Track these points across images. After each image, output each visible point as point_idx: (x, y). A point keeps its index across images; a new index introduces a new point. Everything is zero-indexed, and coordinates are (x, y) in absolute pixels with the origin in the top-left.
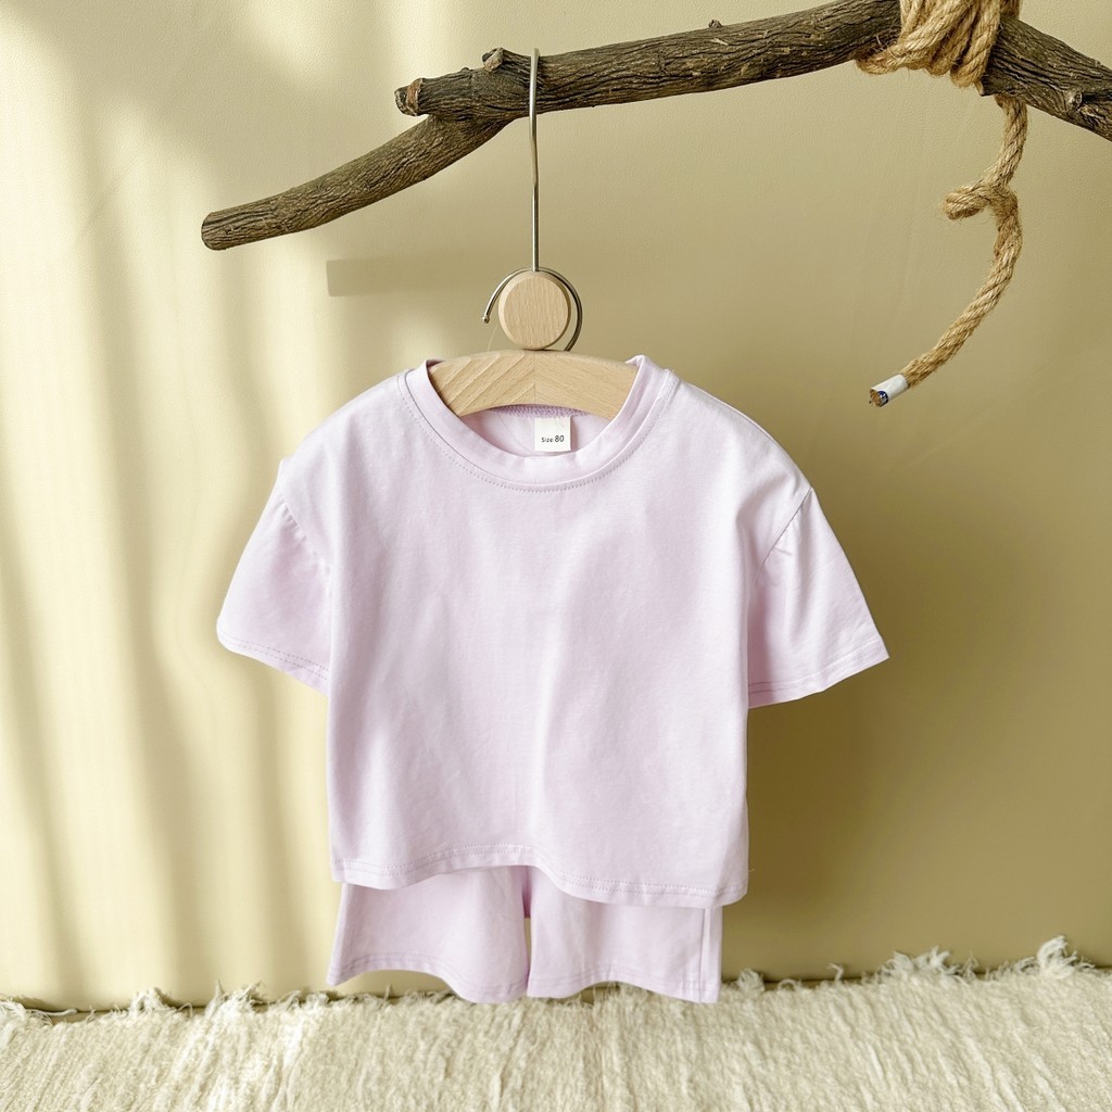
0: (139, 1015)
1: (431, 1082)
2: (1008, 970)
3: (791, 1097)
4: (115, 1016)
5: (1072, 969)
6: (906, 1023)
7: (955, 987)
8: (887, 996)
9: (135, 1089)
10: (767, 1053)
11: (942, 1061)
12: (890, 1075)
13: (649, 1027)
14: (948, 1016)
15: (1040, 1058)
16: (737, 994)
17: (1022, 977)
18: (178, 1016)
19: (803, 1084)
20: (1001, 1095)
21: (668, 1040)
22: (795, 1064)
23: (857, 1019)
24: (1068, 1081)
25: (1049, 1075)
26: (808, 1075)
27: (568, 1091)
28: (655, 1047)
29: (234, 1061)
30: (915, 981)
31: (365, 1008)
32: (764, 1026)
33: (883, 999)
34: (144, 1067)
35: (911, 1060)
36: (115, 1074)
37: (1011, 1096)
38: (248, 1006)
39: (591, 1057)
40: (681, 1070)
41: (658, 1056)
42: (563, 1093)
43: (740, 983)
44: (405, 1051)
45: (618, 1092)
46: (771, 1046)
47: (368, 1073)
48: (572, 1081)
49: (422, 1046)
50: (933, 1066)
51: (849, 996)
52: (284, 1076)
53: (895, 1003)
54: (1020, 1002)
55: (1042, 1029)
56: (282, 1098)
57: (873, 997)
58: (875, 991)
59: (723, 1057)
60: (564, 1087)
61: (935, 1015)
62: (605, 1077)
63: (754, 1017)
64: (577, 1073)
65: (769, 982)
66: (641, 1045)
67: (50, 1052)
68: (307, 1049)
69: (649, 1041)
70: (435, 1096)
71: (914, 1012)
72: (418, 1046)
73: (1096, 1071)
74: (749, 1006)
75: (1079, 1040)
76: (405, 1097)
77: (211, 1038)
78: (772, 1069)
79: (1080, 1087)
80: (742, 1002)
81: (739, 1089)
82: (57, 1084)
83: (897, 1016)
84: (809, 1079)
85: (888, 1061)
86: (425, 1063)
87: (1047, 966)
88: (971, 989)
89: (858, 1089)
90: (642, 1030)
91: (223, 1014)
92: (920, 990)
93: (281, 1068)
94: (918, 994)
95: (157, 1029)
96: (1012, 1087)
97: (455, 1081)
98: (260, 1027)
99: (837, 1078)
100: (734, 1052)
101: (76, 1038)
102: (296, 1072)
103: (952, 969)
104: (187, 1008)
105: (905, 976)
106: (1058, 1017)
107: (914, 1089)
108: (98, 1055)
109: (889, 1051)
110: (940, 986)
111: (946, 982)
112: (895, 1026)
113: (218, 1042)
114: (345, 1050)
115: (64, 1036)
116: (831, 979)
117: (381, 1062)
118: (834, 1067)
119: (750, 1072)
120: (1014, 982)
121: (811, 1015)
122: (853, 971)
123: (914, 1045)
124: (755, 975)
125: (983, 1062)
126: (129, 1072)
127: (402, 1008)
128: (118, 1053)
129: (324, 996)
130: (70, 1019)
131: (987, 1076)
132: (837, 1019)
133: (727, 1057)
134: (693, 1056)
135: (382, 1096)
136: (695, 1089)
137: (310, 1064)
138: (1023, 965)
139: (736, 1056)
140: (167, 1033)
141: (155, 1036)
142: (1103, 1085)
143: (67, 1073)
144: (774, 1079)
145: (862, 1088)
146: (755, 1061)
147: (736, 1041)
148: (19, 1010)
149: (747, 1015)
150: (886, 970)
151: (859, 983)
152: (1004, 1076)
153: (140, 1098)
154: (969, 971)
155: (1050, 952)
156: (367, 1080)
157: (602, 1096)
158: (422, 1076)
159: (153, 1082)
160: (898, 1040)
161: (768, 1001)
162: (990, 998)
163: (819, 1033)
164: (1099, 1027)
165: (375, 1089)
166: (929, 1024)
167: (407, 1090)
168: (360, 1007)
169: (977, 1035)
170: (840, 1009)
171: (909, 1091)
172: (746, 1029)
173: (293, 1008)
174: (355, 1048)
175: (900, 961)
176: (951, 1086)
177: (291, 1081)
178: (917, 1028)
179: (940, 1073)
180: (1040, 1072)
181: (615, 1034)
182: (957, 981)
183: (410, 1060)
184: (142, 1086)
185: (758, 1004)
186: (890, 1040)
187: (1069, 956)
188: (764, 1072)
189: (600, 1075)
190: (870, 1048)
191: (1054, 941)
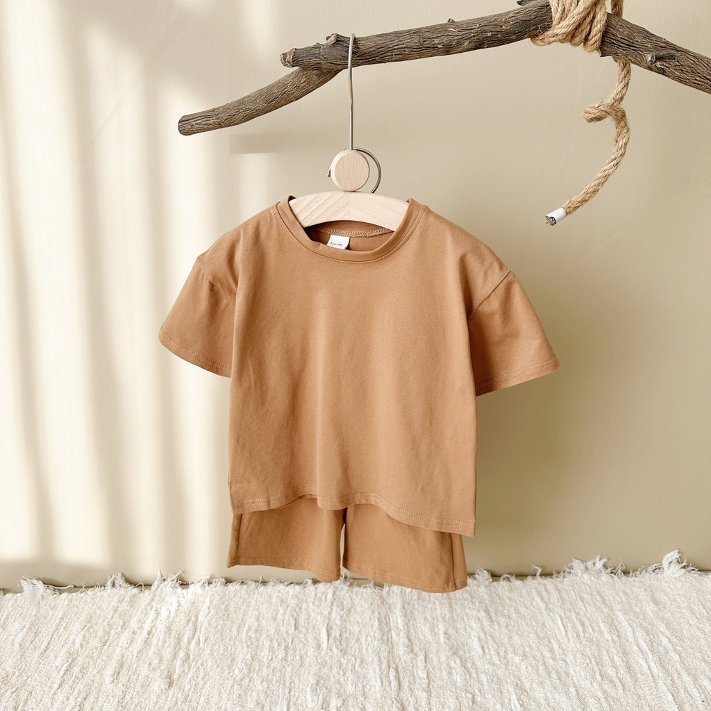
0: (111, 589)
1: (287, 632)
2: (644, 571)
3: (508, 645)
4: (97, 589)
5: (683, 570)
6: (580, 602)
7: (611, 581)
8: (569, 586)
9: (108, 633)
10: (494, 618)
11: (602, 625)
12: (569, 633)
13: (420, 601)
14: (607, 598)
15: (663, 625)
16: (475, 582)
17: (653, 575)
18: (135, 590)
19: (516, 637)
20: (638, 647)
21: (432, 608)
22: (511, 625)
23: (549, 600)
24: (681, 639)
25: (669, 635)
26: (519, 633)
27: (369, 639)
28: (424, 613)
29: (168, 617)
30: (586, 576)
31: (248, 588)
32: (492, 602)
33: (566, 587)
34: (114, 620)
35: (583, 624)
36: (96, 624)
37: (645, 648)
38: (177, 585)
39: (383, 619)
40: (440, 627)
41: (426, 619)
42: (366, 640)
43: (476, 576)
44: (272, 614)
45: (401, 641)
46: (496, 614)
47: (249, 626)
48: (372, 633)
49: (281, 611)
50: (596, 629)
51: (545, 585)
52: (198, 628)
53: (573, 590)
54: (651, 591)
55: (665, 607)
56: (197, 640)
57: (560, 586)
58: (561, 582)
59: (466, 619)
60: (367, 636)
61: (598, 597)
62: (393, 632)
63: (485, 596)
64: (375, 628)
65: (495, 576)
66: (415, 612)
67: (58, 609)
68: (213, 611)
69: (421, 609)
70: (290, 641)
71: (585, 595)
72: (279, 611)
73: (698, 633)
74: (482, 589)
75: (688, 615)
76: (271, 641)
77: (154, 604)
78: (497, 628)
79: (688, 643)
80: (478, 586)
81: (476, 639)
82: (62, 629)
83: (574, 598)
84: (519, 635)
85: (569, 625)
86: (283, 621)
87: (668, 569)
88: (621, 582)
89: (550, 642)
90: (416, 603)
91: (162, 590)
92: (589, 582)
93: (196, 622)
94: (587, 584)
95: (122, 597)
96: (646, 642)
97: (300, 631)
98: (184, 598)
99: (537, 635)
100: (472, 616)
101: (74, 602)
102: (206, 624)
103: (609, 570)
104: (141, 585)
105: (580, 574)
106: (675, 600)
107: (584, 642)
108: (87, 613)
109: (569, 619)
110: (601, 580)
111: (605, 577)
112: (573, 603)
113: (159, 606)
114: (235, 612)
115: (66, 601)
116: (534, 575)
117: (258, 620)
118: (535, 628)
119: (483, 629)
120: (647, 578)
121: (521, 597)
122: (548, 570)
123: (585, 615)
124: (486, 572)
125: (627, 626)
126: (105, 623)
127: (269, 588)
128: (99, 611)
129: (224, 580)
130: (70, 591)
131: (630, 635)
132: (537, 599)
133: (468, 619)
134: (447, 617)
135: (258, 640)
136: (448, 638)
137: (214, 620)
138: (654, 568)
139: (474, 619)
140: (128, 600)
141: (121, 601)
142: (703, 641)
143: (68, 623)
144: (498, 635)
145: (552, 641)
146: (486, 623)
147: (474, 609)
148: (40, 585)
149: (481, 594)
150: (569, 570)
151: (552, 578)
152: (640, 635)
153: (111, 639)
154: (619, 571)
155: (670, 560)
156: (248, 630)
157: (392, 643)
158: (282, 628)
159: (119, 629)
160: (575, 612)
161: (495, 587)
162: (633, 588)
163: (526, 607)
164: (701, 607)
165: (253, 636)
166: (594, 603)
167: (273, 637)
168: (245, 586)
169: (625, 610)
170: (539, 593)
171: (581, 642)
172: (480, 602)
173: (205, 587)
174: (241, 611)
175: (577, 565)
176: (607, 641)
177: (203, 630)
178: (587, 605)
179: (601, 632)
180: (663, 633)
181: (399, 606)
182: (612, 577)
183: (275, 619)
184: (113, 631)
185: (488, 589)
186: (570, 612)
187: (682, 563)
188: (491, 630)
189: (390, 630)
190: (557, 616)
191: (672, 553)
